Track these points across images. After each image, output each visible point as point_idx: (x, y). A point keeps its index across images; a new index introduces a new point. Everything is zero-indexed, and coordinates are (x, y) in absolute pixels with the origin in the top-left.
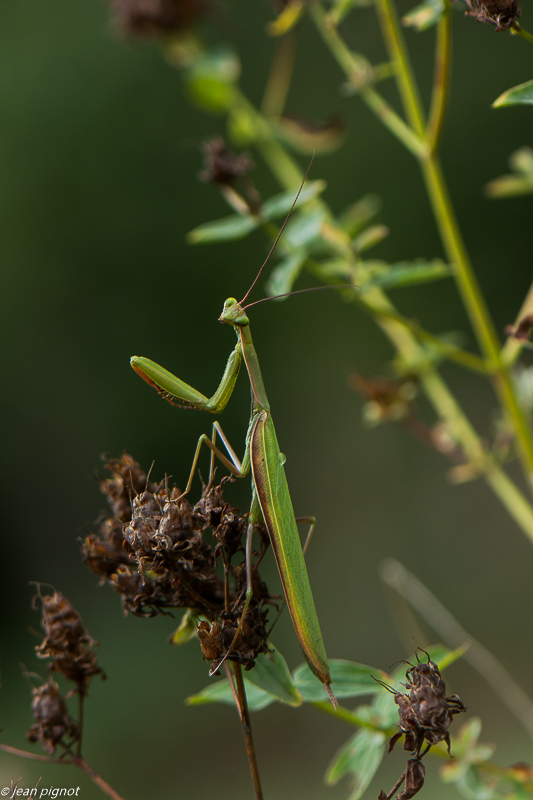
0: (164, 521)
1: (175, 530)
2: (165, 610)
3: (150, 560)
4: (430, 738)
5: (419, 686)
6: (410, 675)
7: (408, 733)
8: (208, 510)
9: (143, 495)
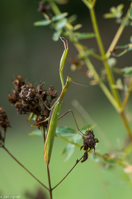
0: (29, 93)
1: (32, 95)
2: (27, 113)
3: (25, 102)
4: (90, 148)
5: (89, 135)
6: (87, 132)
7: (85, 146)
8: (39, 90)
9: (24, 86)
